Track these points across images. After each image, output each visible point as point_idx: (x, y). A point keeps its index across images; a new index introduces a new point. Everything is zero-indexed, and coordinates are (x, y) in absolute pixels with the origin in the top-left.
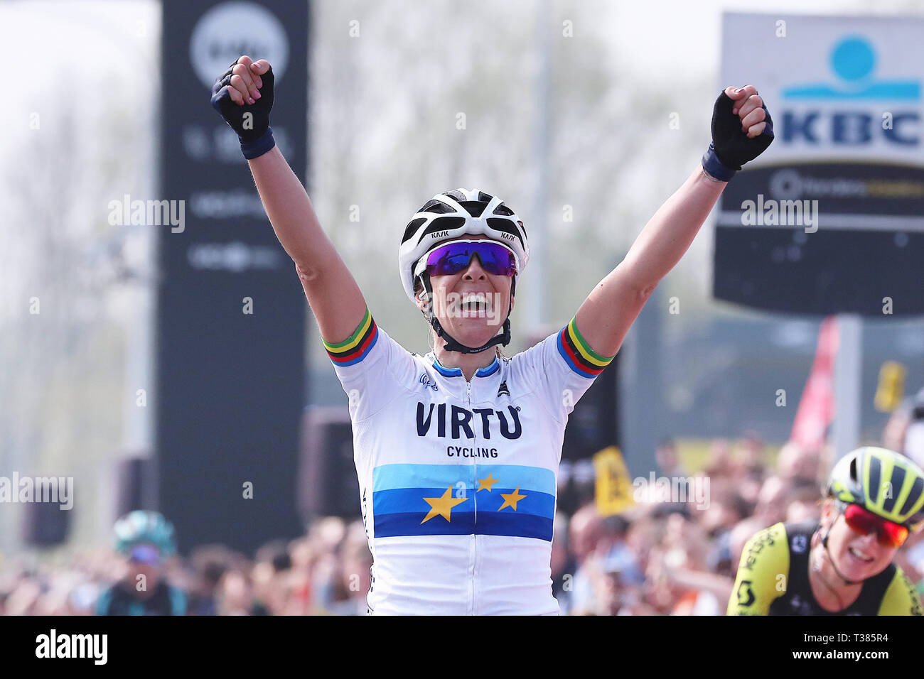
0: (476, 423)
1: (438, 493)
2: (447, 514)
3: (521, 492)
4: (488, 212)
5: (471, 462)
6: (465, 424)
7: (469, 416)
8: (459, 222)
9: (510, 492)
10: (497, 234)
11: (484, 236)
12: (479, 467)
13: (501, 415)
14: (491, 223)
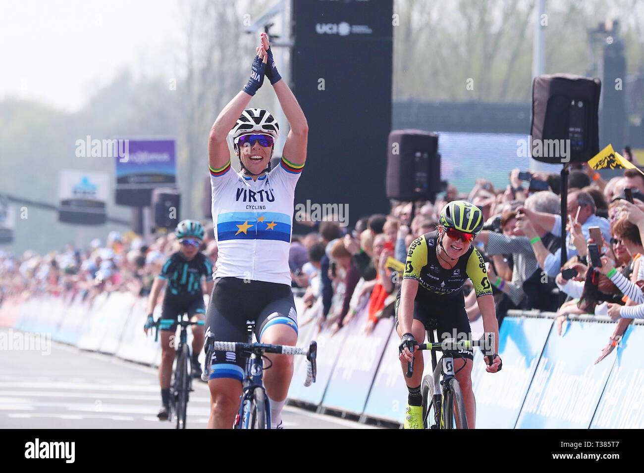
0: (257, 197)
1: (242, 223)
2: (245, 231)
3: (275, 223)
4: (263, 122)
5: (255, 211)
6: (253, 197)
7: (255, 194)
8: (251, 126)
9: (270, 222)
10: (266, 131)
11: (261, 132)
12: (258, 213)
13: (266, 192)
14: (264, 127)
